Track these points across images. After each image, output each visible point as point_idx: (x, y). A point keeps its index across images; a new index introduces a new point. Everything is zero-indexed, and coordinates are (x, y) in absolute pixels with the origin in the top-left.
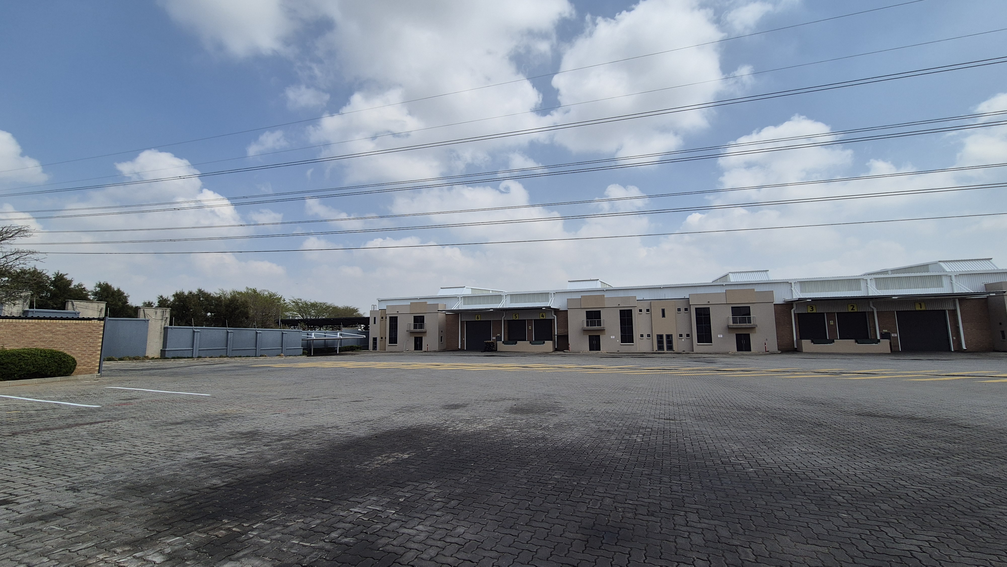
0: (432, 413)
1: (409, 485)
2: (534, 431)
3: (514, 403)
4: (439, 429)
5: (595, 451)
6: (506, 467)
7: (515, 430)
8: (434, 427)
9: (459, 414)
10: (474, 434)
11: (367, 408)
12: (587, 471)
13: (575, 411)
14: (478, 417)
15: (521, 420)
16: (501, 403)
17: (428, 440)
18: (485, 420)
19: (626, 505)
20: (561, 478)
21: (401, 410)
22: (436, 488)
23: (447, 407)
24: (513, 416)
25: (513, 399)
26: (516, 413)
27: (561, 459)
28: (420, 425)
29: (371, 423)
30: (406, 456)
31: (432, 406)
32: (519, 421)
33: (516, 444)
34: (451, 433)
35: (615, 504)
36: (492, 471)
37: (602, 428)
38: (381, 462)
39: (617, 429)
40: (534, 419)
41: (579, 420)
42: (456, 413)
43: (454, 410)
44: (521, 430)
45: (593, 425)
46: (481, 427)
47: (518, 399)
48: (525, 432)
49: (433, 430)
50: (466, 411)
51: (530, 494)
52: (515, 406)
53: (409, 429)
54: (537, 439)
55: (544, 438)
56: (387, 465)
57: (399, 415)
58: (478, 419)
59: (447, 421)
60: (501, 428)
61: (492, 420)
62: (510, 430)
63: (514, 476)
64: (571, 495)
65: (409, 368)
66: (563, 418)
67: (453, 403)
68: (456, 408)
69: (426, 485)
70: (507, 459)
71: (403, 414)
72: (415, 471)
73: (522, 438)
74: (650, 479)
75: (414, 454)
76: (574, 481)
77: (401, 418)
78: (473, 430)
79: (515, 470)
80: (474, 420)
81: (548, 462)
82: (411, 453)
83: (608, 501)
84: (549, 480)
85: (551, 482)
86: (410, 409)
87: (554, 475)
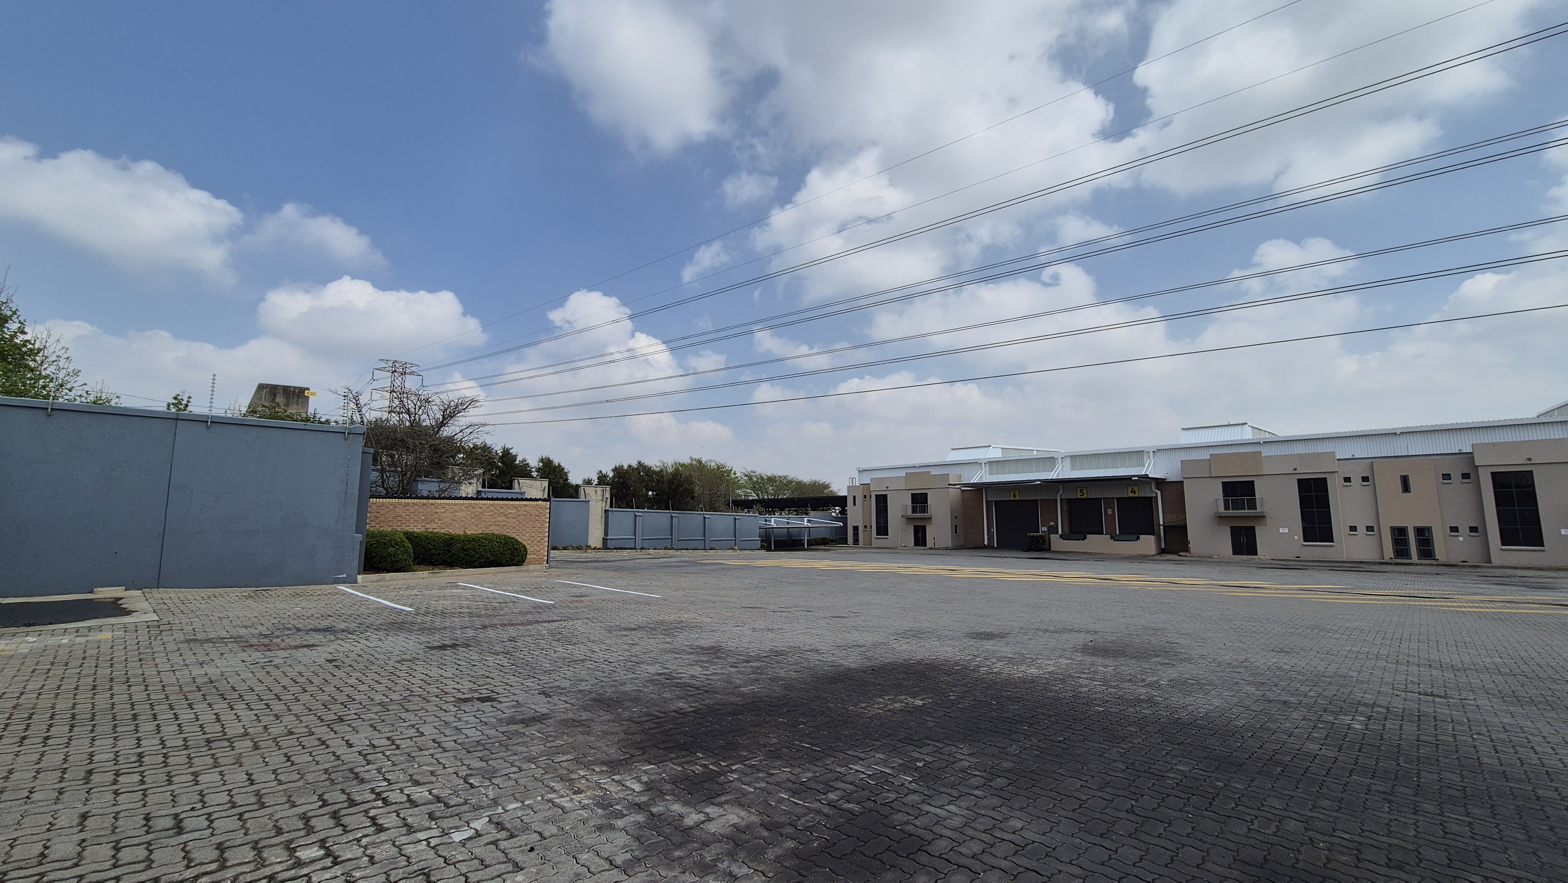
0: (952, 643)
1: (929, 745)
2: (1131, 687)
3: (1089, 637)
4: (966, 668)
6: (1084, 739)
7: (1095, 683)
8: (957, 663)
9: (995, 648)
10: (1023, 681)
11: (855, 628)
12: (1244, 767)
13: (1210, 660)
14: (1028, 656)
15: (1106, 667)
16: (1065, 636)
17: (949, 682)
18: (1039, 661)
19: (1336, 840)
20: (1189, 771)
21: (904, 635)
22: (969, 755)
23: (974, 636)
24: (1089, 659)
25: (1087, 632)
26: (1093, 655)
27: (1189, 740)
28: (935, 659)
29: (863, 649)
30: (920, 703)
31: (951, 632)
32: (1102, 668)
33: (1099, 705)
34: (986, 676)
35: (1310, 833)
36: (1060, 741)
37: (1271, 695)
38: (885, 707)
39: (1305, 700)
40: (1129, 667)
41: (1219, 678)
42: (989, 645)
43: (985, 641)
44: (1105, 683)
45: (1251, 689)
46: (1033, 671)
47: (1096, 632)
48: (1114, 687)
49: (957, 668)
50: (1007, 644)
51: (1132, 789)
52: (1091, 644)
53: (919, 663)
54: (1138, 701)
55: (1151, 701)
56: (893, 711)
57: (902, 642)
58: (1028, 658)
59: (977, 656)
60: (1070, 676)
61: (1052, 662)
62: (1086, 682)
63: (1101, 756)
64: (1214, 803)
65: (909, 572)
66: (1186, 670)
67: (984, 630)
68: (988, 639)
69: (954, 749)
70: (1085, 728)
71: (908, 640)
72: (936, 726)
73: (1109, 695)
75: (930, 701)
76: (1218, 780)
77: (905, 646)
78: (1020, 675)
79: (1102, 746)
80: (1020, 659)
81: (1163, 741)
82: (927, 698)
83: (1292, 825)
84: (1168, 771)
85: (1172, 775)
86: (918, 634)
87: (1176, 764)
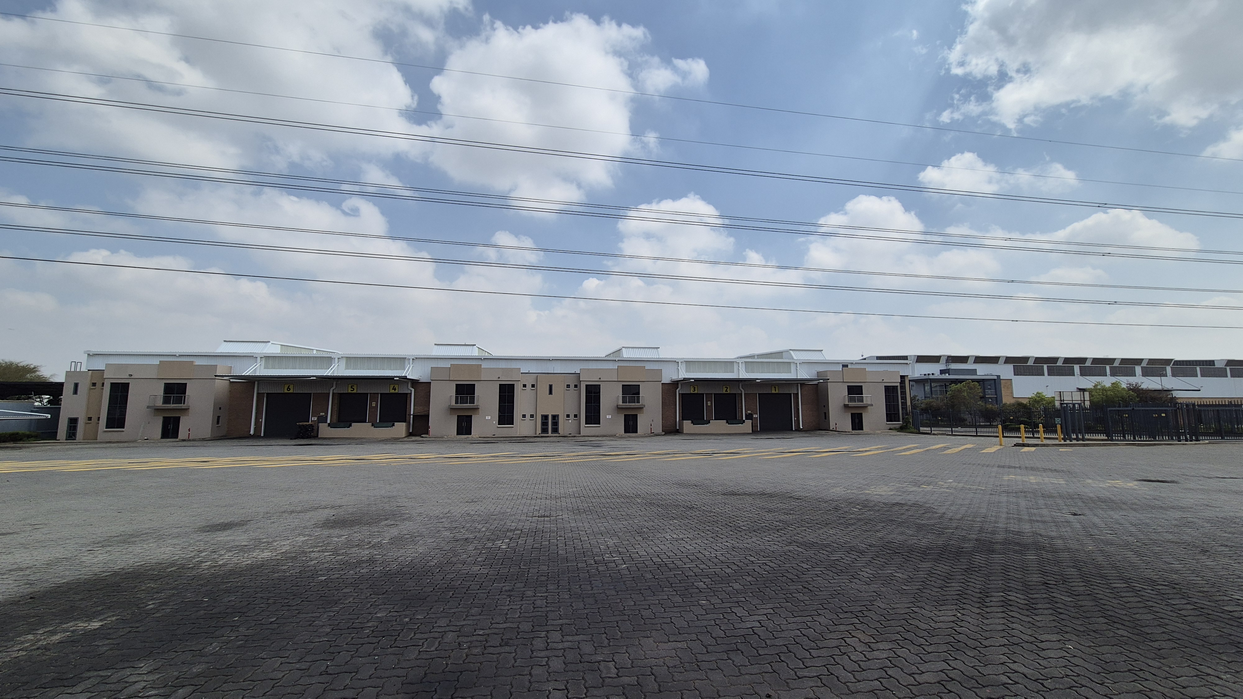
0: (175, 541)
1: (89, 678)
2: (357, 552)
3: (333, 512)
4: (183, 567)
5: (444, 568)
6: (298, 613)
7: (326, 554)
8: (173, 564)
9: (229, 538)
10: (250, 568)
11: (24, 546)
12: (428, 599)
13: (425, 516)
14: (265, 540)
15: (340, 537)
16: (309, 515)
17: (153, 588)
18: (275, 544)
19: (475, 638)
20: (386, 616)
21: (106, 543)
23: (208, 529)
24: (326, 532)
25: (332, 507)
26: (332, 527)
27: (392, 588)
28: (141, 565)
29: (27, 572)
30: (96, 625)
31: (179, 529)
32: (336, 539)
33: (321, 575)
34: (206, 572)
35: (460, 639)
36: (271, 623)
37: (459, 536)
38: (32, 645)
39: (478, 535)
40: (359, 534)
41: (427, 529)
42: (223, 537)
43: (220, 532)
44: (335, 552)
45: (447, 533)
46: (266, 554)
47: (340, 506)
48: (342, 554)
49: (169, 570)
50: (245, 532)
51: (331, 650)
52: (334, 517)
53: (115, 574)
54: (360, 563)
55: (371, 561)
56: (46, 648)
57: (99, 552)
58: (264, 542)
59: (201, 552)
60: (303, 552)
61: (288, 542)
62: (317, 555)
63: (310, 625)
64: (398, 639)
65: (144, 467)
67: (222, 521)
68: (224, 529)
69: (128, 672)
70: (303, 601)
71: (109, 548)
72: (111, 650)
73: (336, 563)
74: (510, 596)
75: (114, 618)
77: (101, 557)
78: (249, 562)
79: (314, 615)
80: (257, 544)
81: (371, 595)
82: (109, 617)
83: (450, 636)
84: (368, 622)
85: (370, 624)
86: (127, 539)
87: (376, 613)
